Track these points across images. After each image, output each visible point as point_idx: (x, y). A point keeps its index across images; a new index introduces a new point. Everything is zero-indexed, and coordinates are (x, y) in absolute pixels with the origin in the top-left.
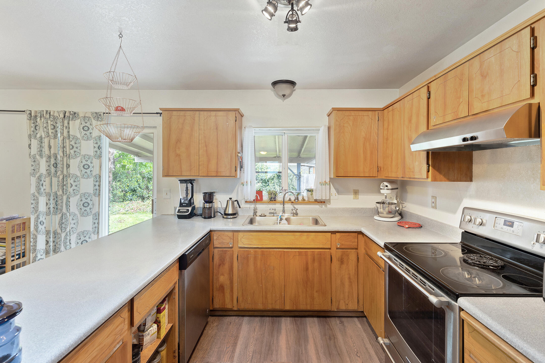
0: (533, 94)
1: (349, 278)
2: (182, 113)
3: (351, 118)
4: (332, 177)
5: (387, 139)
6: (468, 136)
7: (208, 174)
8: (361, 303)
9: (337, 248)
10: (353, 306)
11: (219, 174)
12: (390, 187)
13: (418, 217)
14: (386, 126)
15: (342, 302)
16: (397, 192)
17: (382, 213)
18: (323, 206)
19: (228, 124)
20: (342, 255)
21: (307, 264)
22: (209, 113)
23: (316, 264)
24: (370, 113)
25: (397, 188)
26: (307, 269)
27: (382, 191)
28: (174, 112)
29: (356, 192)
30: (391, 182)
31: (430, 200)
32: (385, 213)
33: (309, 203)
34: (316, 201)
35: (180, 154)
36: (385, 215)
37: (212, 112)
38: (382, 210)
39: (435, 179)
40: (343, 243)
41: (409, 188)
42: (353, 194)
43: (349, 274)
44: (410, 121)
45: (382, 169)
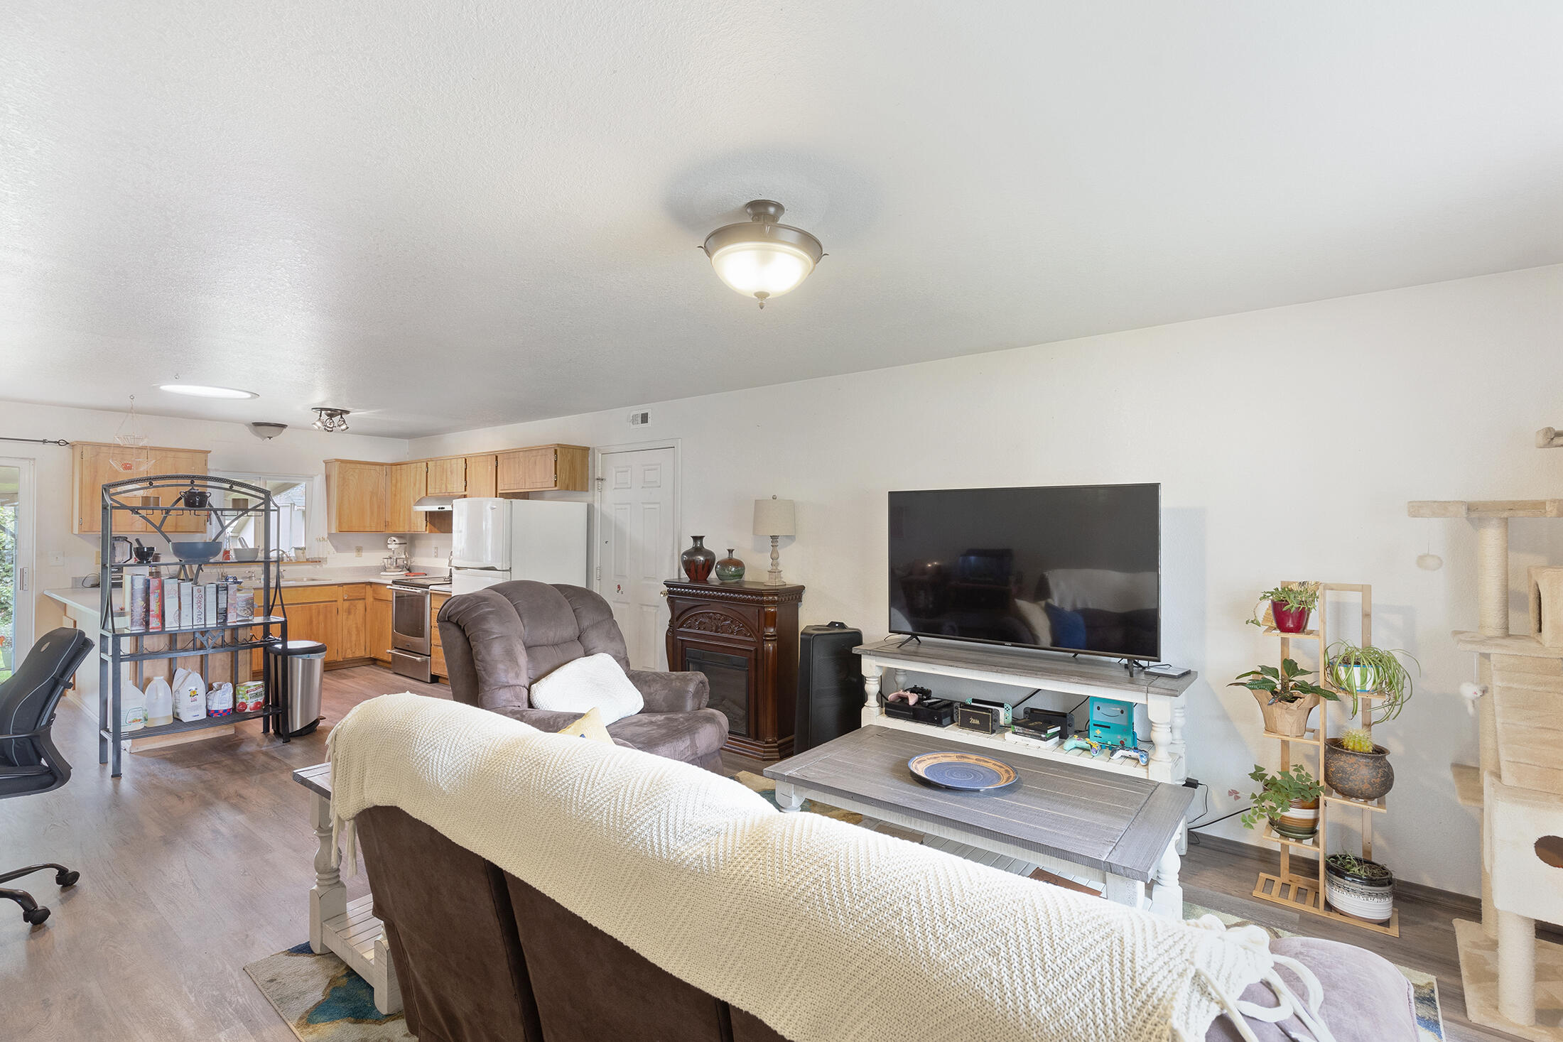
0: (465, 490)
1: (357, 627)
3: (357, 471)
4: (333, 532)
5: (395, 495)
6: (441, 506)
8: (368, 649)
9: (344, 600)
10: (360, 653)
12: (397, 541)
13: (424, 568)
14: (394, 482)
15: (349, 651)
16: (406, 548)
17: (389, 568)
18: (318, 567)
20: (349, 606)
21: (311, 618)
23: (321, 617)
24: (377, 467)
25: (405, 544)
26: (311, 622)
27: (389, 546)
28: (103, 447)
29: (359, 549)
30: (399, 536)
31: (433, 550)
33: (298, 562)
34: (308, 560)
36: (393, 570)
37: (169, 452)
39: (431, 532)
40: (351, 594)
41: (417, 542)
42: (355, 552)
43: (356, 624)
44: (415, 484)
45: (390, 524)
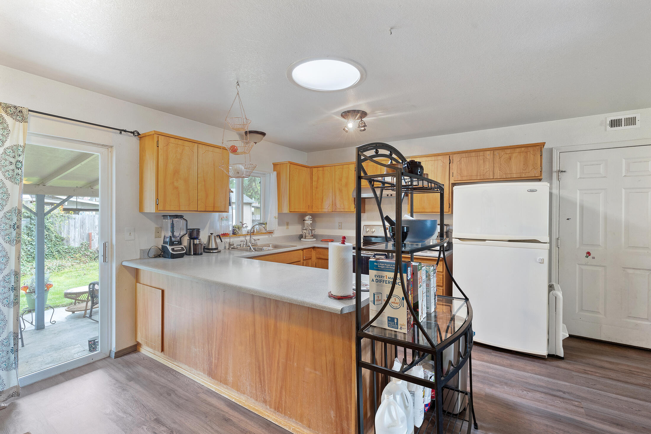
2: (180, 142)
3: (297, 170)
4: (285, 212)
7: (206, 209)
9: (304, 260)
11: (216, 210)
14: (315, 179)
19: (223, 161)
22: (207, 148)
24: (305, 169)
28: (172, 139)
32: (309, 236)
33: (261, 234)
34: (267, 232)
35: (178, 187)
37: (210, 147)
38: (308, 235)
40: (306, 255)
42: (286, 225)
